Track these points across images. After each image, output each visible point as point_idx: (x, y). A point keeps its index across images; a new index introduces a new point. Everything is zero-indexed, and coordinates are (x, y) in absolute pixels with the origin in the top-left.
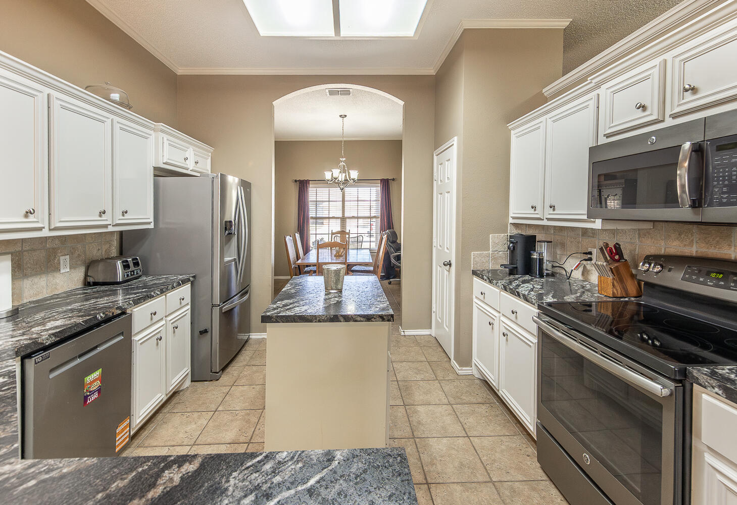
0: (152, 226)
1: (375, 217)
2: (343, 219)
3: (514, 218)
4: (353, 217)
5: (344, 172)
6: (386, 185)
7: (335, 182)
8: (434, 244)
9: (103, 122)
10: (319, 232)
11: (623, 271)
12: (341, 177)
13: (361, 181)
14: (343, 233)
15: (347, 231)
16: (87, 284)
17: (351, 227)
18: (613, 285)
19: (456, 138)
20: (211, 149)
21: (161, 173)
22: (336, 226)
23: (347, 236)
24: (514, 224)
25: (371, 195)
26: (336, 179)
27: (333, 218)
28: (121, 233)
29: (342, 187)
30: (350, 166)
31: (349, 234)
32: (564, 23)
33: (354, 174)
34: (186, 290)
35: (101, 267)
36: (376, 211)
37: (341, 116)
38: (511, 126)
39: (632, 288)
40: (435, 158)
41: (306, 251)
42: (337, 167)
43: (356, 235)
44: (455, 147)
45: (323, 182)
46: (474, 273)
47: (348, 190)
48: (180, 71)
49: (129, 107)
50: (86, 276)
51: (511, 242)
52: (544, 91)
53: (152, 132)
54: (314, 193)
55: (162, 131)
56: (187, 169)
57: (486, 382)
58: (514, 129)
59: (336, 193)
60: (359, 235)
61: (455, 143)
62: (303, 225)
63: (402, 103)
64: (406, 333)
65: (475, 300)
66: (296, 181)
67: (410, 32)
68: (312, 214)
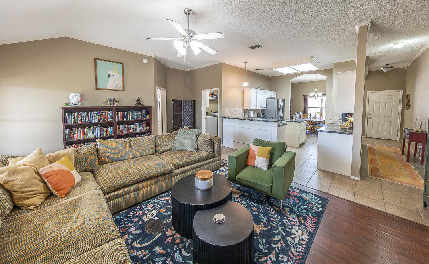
0: (266, 108)
30: (318, 91)
62: (306, 109)
66: (303, 95)
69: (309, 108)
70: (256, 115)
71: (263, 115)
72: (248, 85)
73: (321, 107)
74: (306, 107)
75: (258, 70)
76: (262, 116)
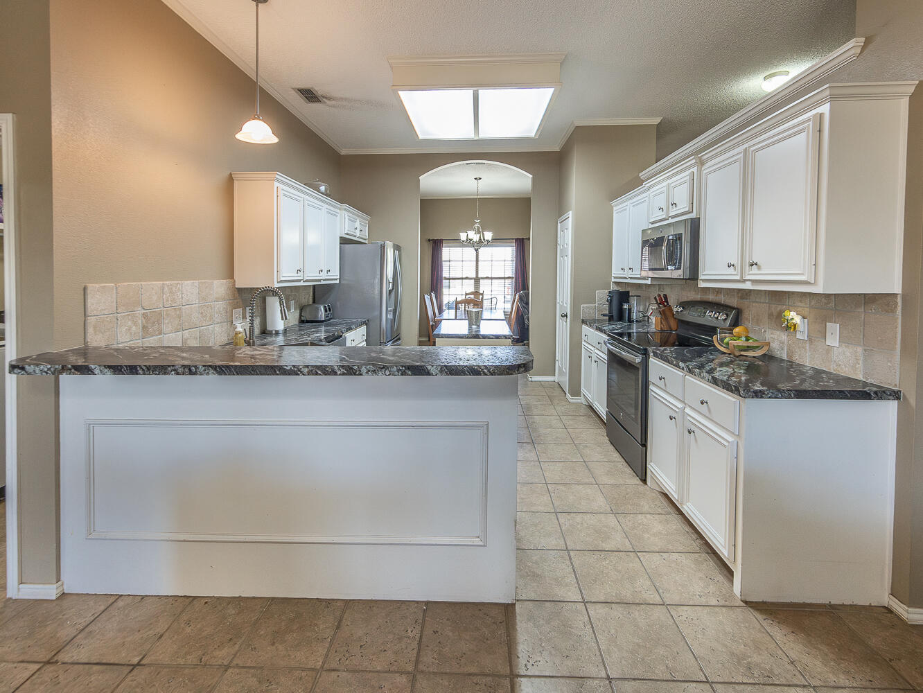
1: (509, 278)
2: (477, 280)
3: (615, 278)
4: (487, 278)
5: (479, 233)
6: (522, 245)
7: (469, 243)
8: (558, 301)
9: (320, 209)
10: (453, 292)
11: (668, 313)
12: (476, 238)
13: (496, 241)
14: (476, 293)
15: (481, 292)
16: (301, 321)
17: (485, 287)
18: (662, 323)
19: (570, 212)
20: (368, 218)
21: (344, 241)
22: (469, 287)
23: (481, 296)
24: (615, 282)
25: (507, 253)
26: (471, 240)
27: (467, 278)
28: (314, 286)
29: (476, 248)
30: (484, 227)
31: (482, 294)
32: (656, 121)
33: (488, 235)
34: (363, 329)
35: (308, 310)
36: (510, 272)
37: (475, 179)
38: (613, 203)
39: (673, 324)
40: (559, 224)
41: (441, 311)
42: (471, 229)
43: (490, 297)
44: (570, 219)
45: (457, 242)
46: (584, 322)
47: (482, 250)
48: (344, 152)
49: (329, 196)
50: (301, 316)
51: (610, 296)
52: (640, 175)
53: (338, 211)
54: (447, 253)
55: (345, 210)
56: (355, 236)
57: (591, 406)
58: (616, 206)
59: (470, 252)
60: (493, 296)
61: (570, 216)
62: (437, 284)
63: (531, 176)
64: (533, 379)
65: (583, 343)
67: (532, 135)
68: (445, 274)
69: (446, 278)
70: (294, 316)
71: (326, 310)
72: (275, 140)
73: (475, 276)
74: (437, 277)
75: (309, 95)
76: (323, 319)
